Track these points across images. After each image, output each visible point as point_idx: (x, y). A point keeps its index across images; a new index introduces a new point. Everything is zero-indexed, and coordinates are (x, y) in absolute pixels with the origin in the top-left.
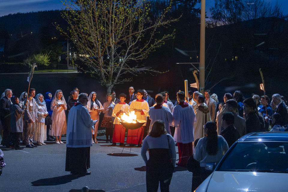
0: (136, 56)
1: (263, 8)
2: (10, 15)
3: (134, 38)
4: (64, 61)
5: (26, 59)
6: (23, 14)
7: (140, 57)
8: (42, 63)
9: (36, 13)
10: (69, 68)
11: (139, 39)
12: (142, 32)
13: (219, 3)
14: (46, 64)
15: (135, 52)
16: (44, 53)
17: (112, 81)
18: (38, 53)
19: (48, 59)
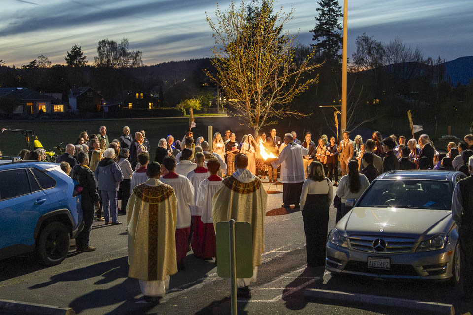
0: (281, 100)
1: (403, 52)
4: (214, 105)
7: (285, 101)
8: (194, 107)
10: (219, 112)
11: (284, 84)
12: (287, 78)
13: (361, 49)
14: (198, 109)
15: (281, 97)
16: (195, 98)
17: (259, 124)
18: (190, 98)
19: (200, 104)
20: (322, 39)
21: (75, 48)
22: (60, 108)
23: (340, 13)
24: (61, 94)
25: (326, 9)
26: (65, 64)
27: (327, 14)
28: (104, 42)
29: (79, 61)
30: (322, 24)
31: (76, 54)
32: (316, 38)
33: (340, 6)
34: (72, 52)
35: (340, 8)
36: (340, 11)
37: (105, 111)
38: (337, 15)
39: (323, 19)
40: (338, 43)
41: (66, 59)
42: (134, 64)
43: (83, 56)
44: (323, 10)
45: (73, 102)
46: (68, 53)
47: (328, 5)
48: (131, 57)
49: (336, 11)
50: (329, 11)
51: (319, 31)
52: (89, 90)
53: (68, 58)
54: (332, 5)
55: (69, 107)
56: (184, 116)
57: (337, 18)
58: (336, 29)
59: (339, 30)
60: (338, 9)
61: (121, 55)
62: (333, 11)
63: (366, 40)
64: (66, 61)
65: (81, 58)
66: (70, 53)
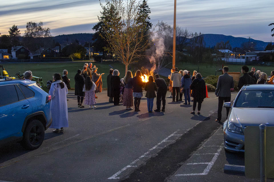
0: (140, 49)
2: (59, 36)
3: (139, 40)
4: (88, 56)
5: (70, 55)
6: (66, 35)
7: (142, 50)
8: (77, 57)
9: (72, 35)
10: (90, 59)
11: (141, 41)
12: (143, 37)
14: (79, 58)
15: (139, 47)
16: (78, 52)
18: (75, 52)
19: (80, 55)
20: (141, 24)
21: (14, 26)
22: (7, 57)
23: (149, 11)
24: (7, 50)
25: (142, 9)
26: (9, 34)
27: (143, 12)
28: (30, 23)
29: (16, 33)
30: (141, 16)
31: (14, 29)
32: (137, 23)
33: (149, 8)
34: (12, 28)
35: (149, 9)
36: (149, 10)
37: (31, 58)
38: (148, 12)
39: (141, 14)
40: (148, 26)
41: (9, 32)
42: (46, 35)
43: (18, 30)
44: (141, 10)
45: (14, 54)
46: (10, 29)
47: (143, 7)
48: (44, 31)
49: (147, 10)
50: (144, 10)
51: (139, 20)
52: (23, 48)
53: (10, 31)
54: (145, 7)
55: (12, 56)
56: (72, 61)
57: (148, 14)
58: (147, 19)
59: (149, 20)
60: (148, 9)
61: (39, 30)
62: (146, 10)
63: (163, 24)
64: (9, 33)
65: (17, 32)
66: (11, 29)
